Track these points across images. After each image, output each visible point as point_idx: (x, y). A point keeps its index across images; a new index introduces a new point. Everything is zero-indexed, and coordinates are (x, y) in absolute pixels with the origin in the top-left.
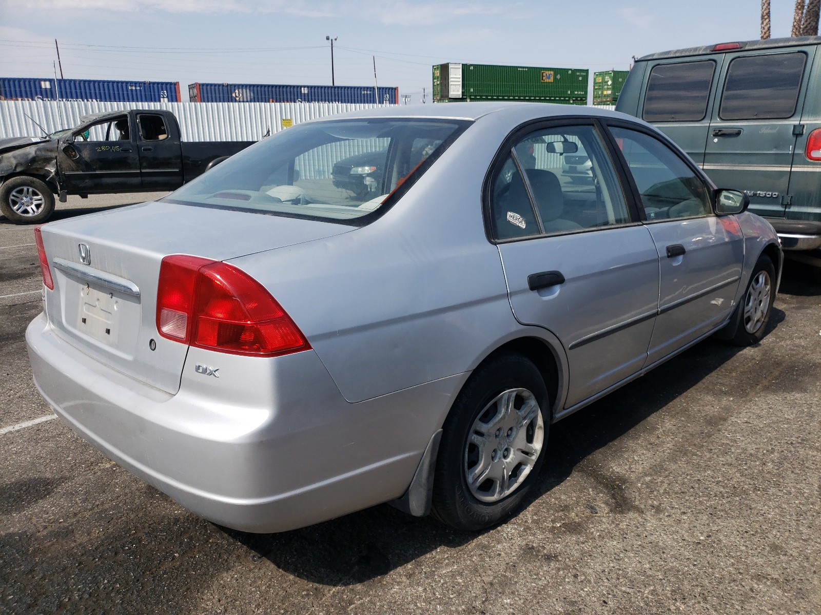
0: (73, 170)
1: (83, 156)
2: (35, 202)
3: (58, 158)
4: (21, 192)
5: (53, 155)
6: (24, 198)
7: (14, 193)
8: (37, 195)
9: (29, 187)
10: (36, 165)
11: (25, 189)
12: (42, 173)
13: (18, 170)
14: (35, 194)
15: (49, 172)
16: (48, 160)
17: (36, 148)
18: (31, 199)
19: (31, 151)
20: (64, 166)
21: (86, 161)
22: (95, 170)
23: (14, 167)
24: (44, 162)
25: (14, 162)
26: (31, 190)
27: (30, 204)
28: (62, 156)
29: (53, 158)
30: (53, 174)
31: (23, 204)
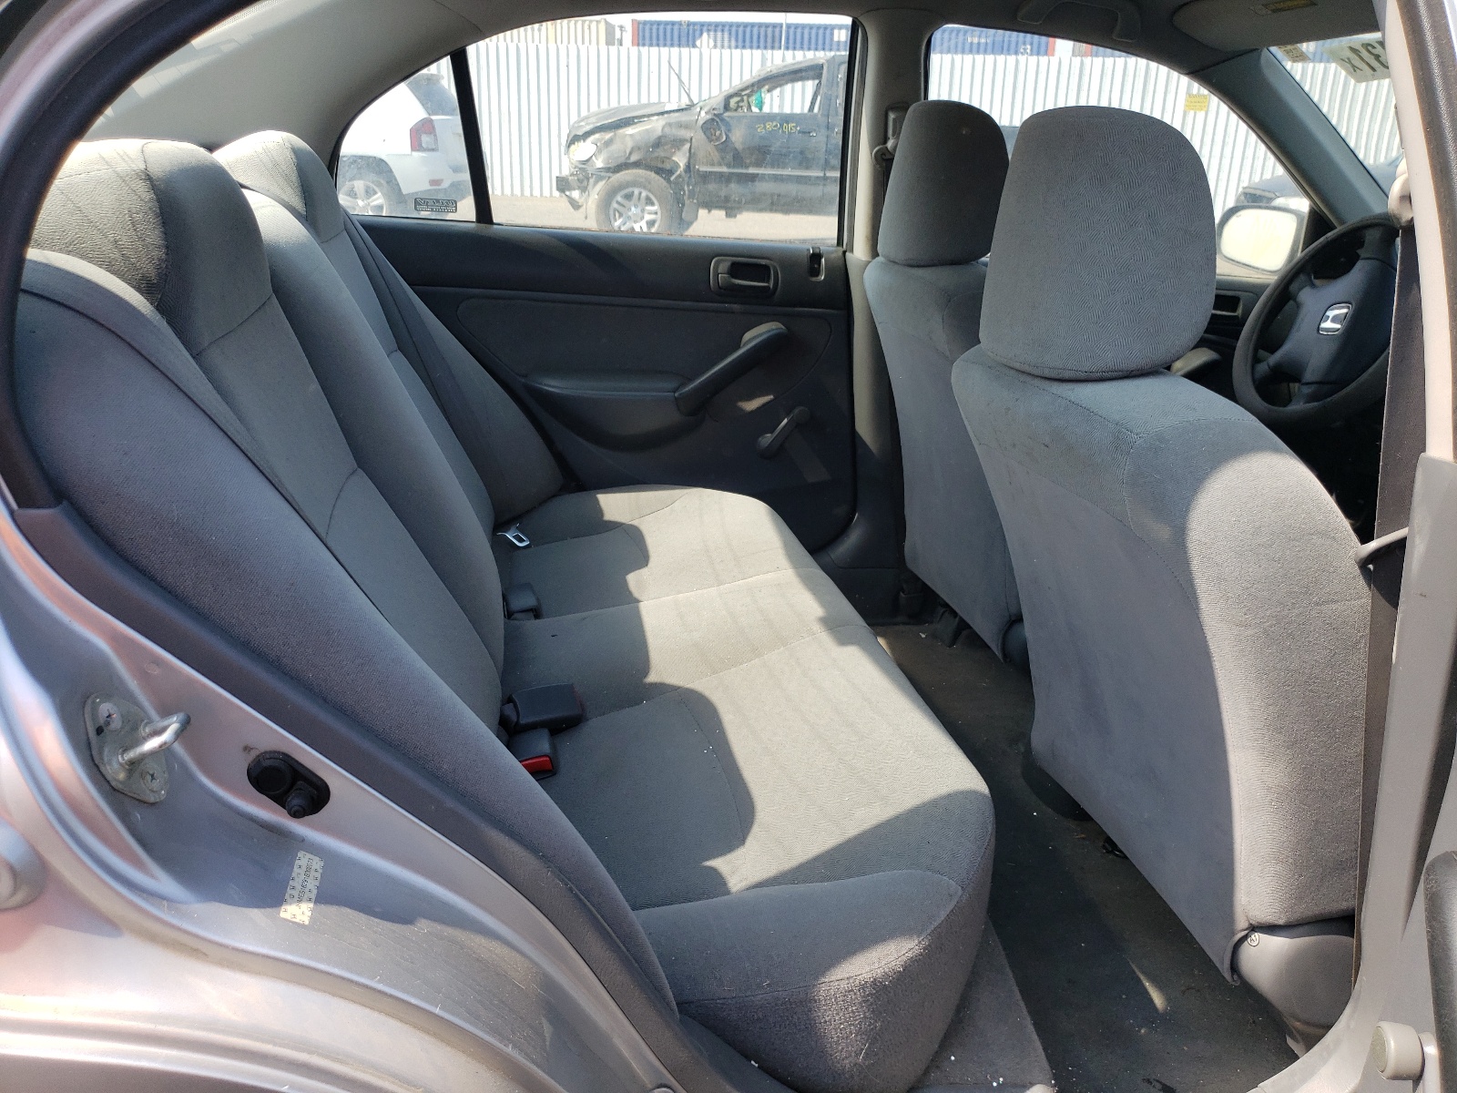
0: (713, 165)
1: (733, 139)
2: (648, 217)
3: (693, 140)
4: (629, 197)
5: (687, 134)
6: (633, 209)
7: (619, 198)
8: (653, 204)
9: (642, 190)
10: (661, 153)
11: (636, 192)
12: (668, 166)
13: (634, 158)
14: (649, 202)
15: (677, 165)
16: (678, 143)
17: (664, 123)
18: (643, 211)
19: (656, 126)
20: (701, 154)
21: (736, 149)
22: (747, 167)
23: (628, 152)
24: (673, 146)
25: (630, 144)
26: (644, 194)
27: (639, 219)
28: (699, 137)
29: (687, 140)
30: (682, 169)
31: (629, 218)
